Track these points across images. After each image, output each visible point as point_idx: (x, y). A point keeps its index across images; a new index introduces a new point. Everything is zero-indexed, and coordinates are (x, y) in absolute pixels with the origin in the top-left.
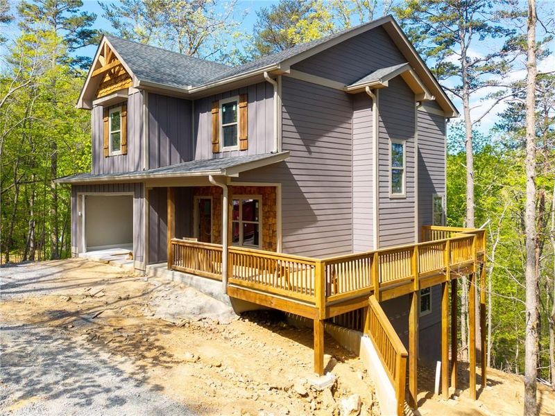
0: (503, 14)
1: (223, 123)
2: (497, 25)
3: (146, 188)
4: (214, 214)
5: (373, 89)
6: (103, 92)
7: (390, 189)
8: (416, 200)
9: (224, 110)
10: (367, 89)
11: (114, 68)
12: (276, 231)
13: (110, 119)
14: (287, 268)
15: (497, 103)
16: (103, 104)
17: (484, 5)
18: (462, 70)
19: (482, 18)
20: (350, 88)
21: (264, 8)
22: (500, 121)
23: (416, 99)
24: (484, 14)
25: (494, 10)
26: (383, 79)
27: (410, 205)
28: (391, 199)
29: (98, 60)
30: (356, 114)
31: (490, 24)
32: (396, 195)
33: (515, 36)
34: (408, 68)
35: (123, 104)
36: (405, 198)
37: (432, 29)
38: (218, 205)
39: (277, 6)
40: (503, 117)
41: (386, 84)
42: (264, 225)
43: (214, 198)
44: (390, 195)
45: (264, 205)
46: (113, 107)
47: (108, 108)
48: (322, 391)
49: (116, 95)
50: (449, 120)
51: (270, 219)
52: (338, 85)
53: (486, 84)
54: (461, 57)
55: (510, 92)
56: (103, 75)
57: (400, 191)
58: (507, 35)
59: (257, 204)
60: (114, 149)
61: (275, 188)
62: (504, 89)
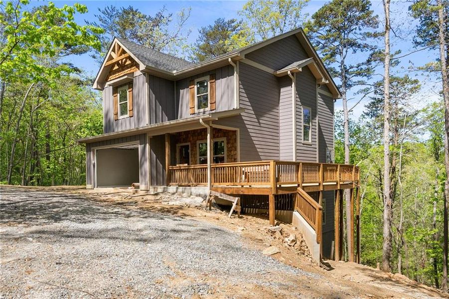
0: (369, 35)
1: (198, 94)
2: (365, 42)
3: (149, 137)
4: (191, 154)
5: (292, 74)
6: (111, 77)
7: (302, 138)
8: (317, 147)
9: (198, 86)
10: (289, 72)
11: (122, 60)
12: (236, 159)
13: (118, 95)
14: (249, 173)
15: (365, 96)
16: (113, 85)
17: (356, 29)
18: (341, 74)
19: (354, 38)
20: (279, 72)
21: (204, 27)
22: (366, 110)
23: (318, 83)
24: (356, 35)
25: (362, 32)
26: (299, 66)
27: (314, 150)
28: (303, 144)
29: (110, 55)
30: (282, 90)
31: (359, 42)
32: (306, 142)
33: (376, 50)
34: (313, 61)
35: (129, 83)
36: (311, 145)
37: (321, 45)
38: (194, 147)
39: (213, 26)
40: (368, 108)
41: (300, 70)
42: (228, 156)
43: (191, 144)
44: (302, 141)
45: (228, 143)
46: (121, 86)
47: (116, 88)
48: (275, 232)
49: (126, 77)
50: (335, 101)
51: (232, 152)
52: (270, 71)
53: (357, 83)
54: (340, 65)
55: (373, 89)
56: (113, 65)
57: (308, 140)
58: (371, 50)
59: (223, 143)
60: (122, 114)
61: (235, 132)
62: (369, 87)
